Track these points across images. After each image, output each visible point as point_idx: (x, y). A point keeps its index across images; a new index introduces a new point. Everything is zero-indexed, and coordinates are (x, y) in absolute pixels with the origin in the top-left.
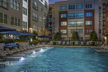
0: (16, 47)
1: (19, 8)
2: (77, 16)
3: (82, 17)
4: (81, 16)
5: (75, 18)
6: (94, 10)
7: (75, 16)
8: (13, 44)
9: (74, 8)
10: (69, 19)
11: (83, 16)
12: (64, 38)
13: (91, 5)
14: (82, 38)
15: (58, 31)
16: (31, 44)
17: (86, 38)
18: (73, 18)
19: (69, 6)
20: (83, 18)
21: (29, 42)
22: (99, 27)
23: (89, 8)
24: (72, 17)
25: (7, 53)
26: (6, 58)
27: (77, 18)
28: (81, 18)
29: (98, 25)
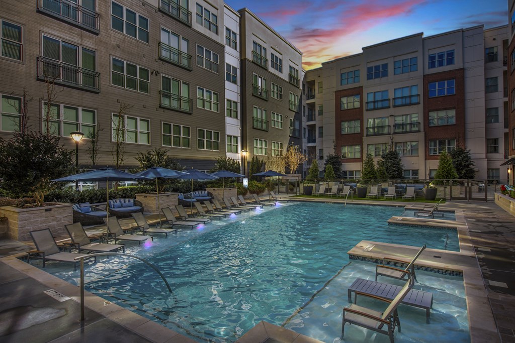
0: (206, 200)
1: (217, 104)
2: (394, 99)
3: (414, 100)
4: (410, 97)
5: (389, 107)
6: (463, 70)
7: (389, 100)
8: (200, 192)
9: (385, 74)
10: (367, 110)
11: (418, 95)
12: (351, 173)
13: (451, 55)
14: (415, 172)
15: (332, 152)
16: (243, 192)
17: (430, 170)
18: (382, 108)
19: (369, 69)
20: (418, 103)
21: (239, 188)
22: (487, 129)
23: (441, 64)
24: (380, 105)
25: (178, 216)
26: (174, 223)
27: (395, 106)
28: (411, 104)
29: (484, 125)
